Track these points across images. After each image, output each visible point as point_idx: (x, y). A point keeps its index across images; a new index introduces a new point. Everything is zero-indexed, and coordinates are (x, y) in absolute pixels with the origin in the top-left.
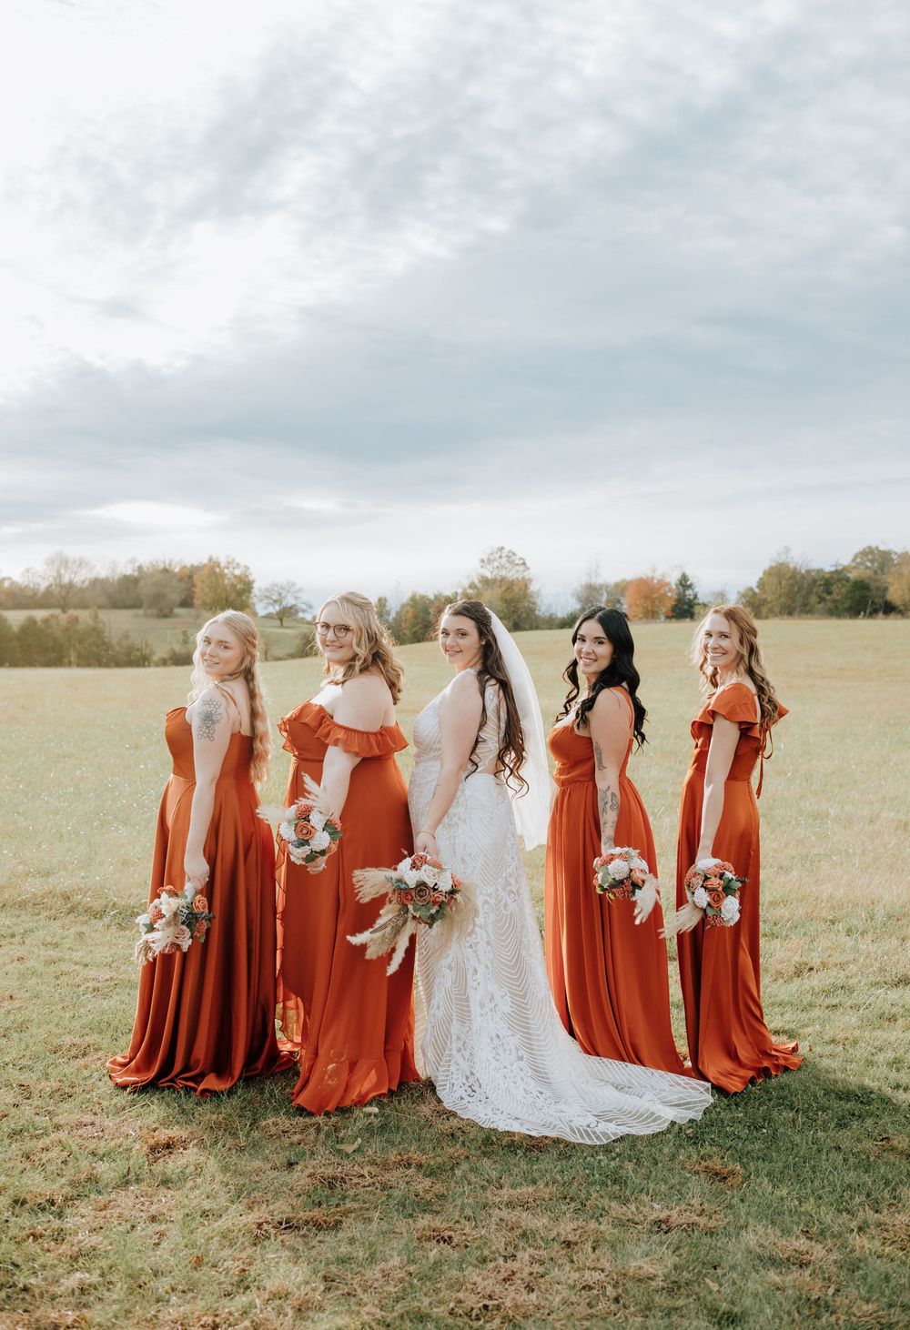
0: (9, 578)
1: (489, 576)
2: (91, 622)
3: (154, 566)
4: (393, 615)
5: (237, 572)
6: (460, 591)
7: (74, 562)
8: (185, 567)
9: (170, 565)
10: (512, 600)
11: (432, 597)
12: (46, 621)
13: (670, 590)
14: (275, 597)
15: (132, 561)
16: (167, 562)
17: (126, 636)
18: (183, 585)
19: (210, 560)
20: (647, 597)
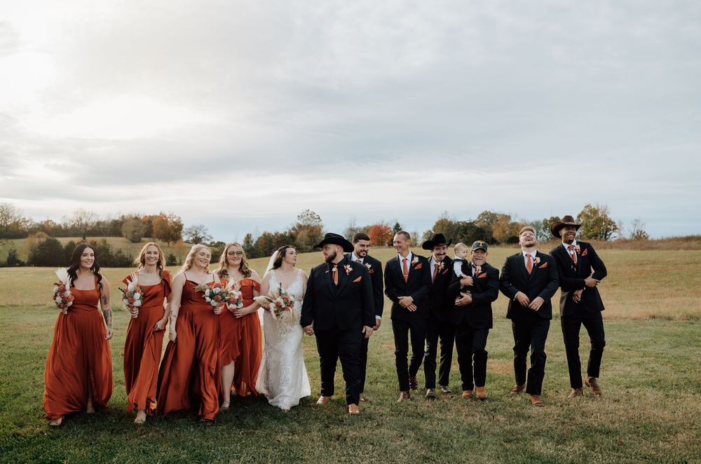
1: (301, 223)
3: (130, 216)
4: (254, 242)
5: (175, 220)
6: (288, 231)
7: (89, 213)
8: (146, 217)
10: (313, 236)
11: (274, 234)
13: (391, 231)
14: (194, 233)
16: (137, 214)
17: (120, 252)
18: (146, 226)
19: (161, 214)
20: (379, 235)
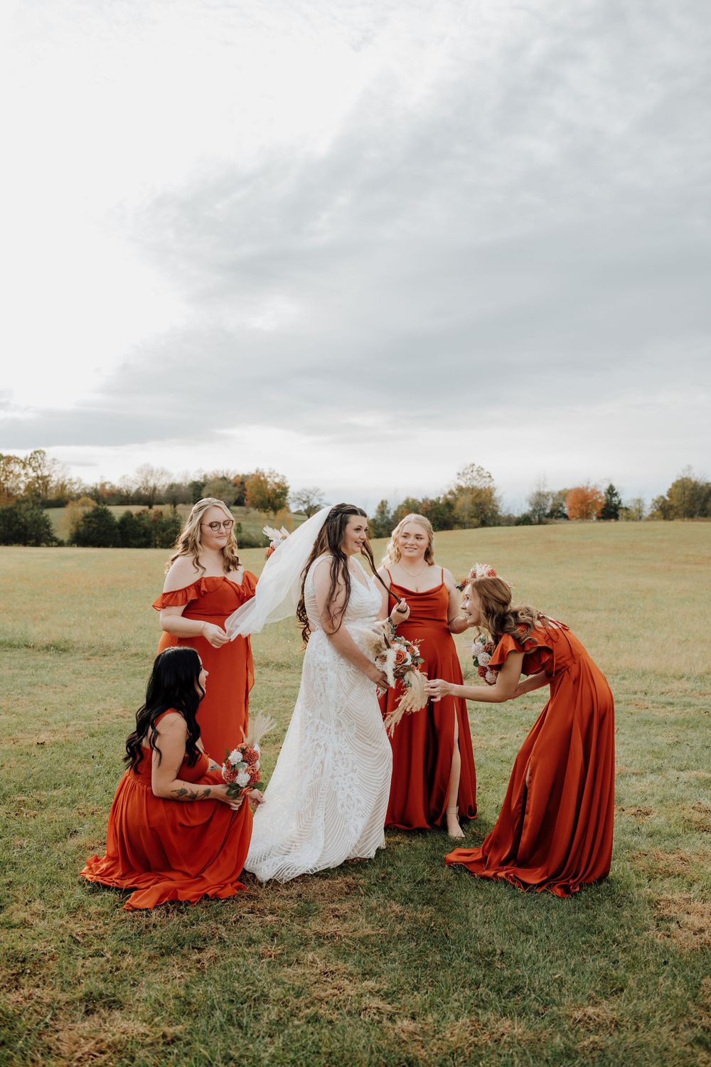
0: (110, 483)
1: (464, 486)
2: (171, 515)
3: (214, 474)
4: (392, 513)
5: (277, 480)
6: (442, 496)
7: (157, 471)
8: (238, 476)
9: (227, 474)
10: (480, 504)
11: (421, 501)
12: (139, 515)
13: (600, 497)
14: (304, 499)
15: (200, 471)
16: (225, 472)
18: (236, 489)
19: (257, 471)
20: (582, 503)
